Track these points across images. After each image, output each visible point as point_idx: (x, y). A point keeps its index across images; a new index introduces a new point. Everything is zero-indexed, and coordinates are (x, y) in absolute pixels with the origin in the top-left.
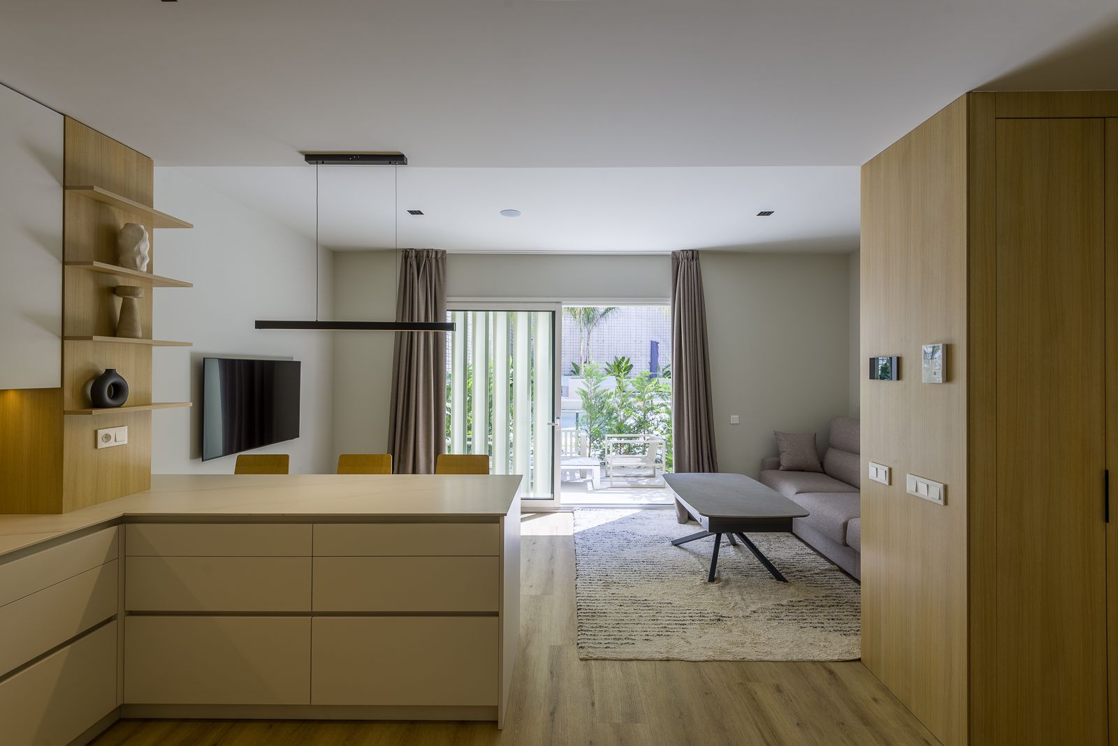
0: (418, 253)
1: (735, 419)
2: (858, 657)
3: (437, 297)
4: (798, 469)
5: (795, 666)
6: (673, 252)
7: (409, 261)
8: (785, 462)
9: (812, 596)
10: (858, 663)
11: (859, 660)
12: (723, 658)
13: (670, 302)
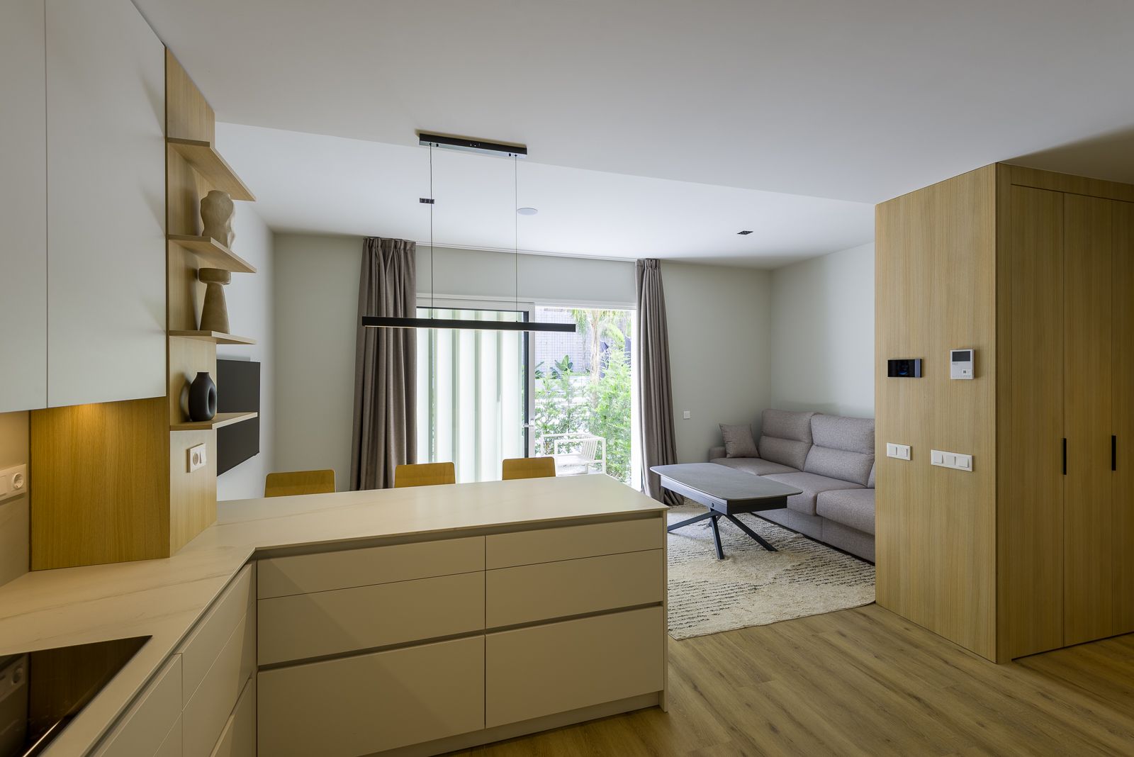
0: (385, 243)
1: (687, 414)
2: (873, 600)
3: (406, 290)
4: (742, 456)
5: (837, 614)
6: (638, 260)
7: (374, 250)
8: (731, 449)
9: (803, 560)
10: (874, 605)
11: (874, 602)
12: (784, 619)
13: (636, 306)
